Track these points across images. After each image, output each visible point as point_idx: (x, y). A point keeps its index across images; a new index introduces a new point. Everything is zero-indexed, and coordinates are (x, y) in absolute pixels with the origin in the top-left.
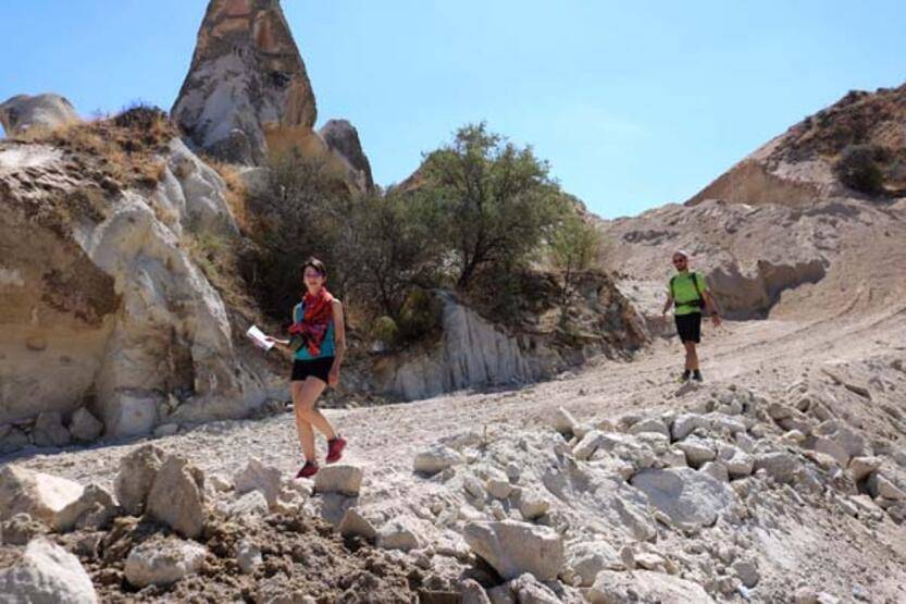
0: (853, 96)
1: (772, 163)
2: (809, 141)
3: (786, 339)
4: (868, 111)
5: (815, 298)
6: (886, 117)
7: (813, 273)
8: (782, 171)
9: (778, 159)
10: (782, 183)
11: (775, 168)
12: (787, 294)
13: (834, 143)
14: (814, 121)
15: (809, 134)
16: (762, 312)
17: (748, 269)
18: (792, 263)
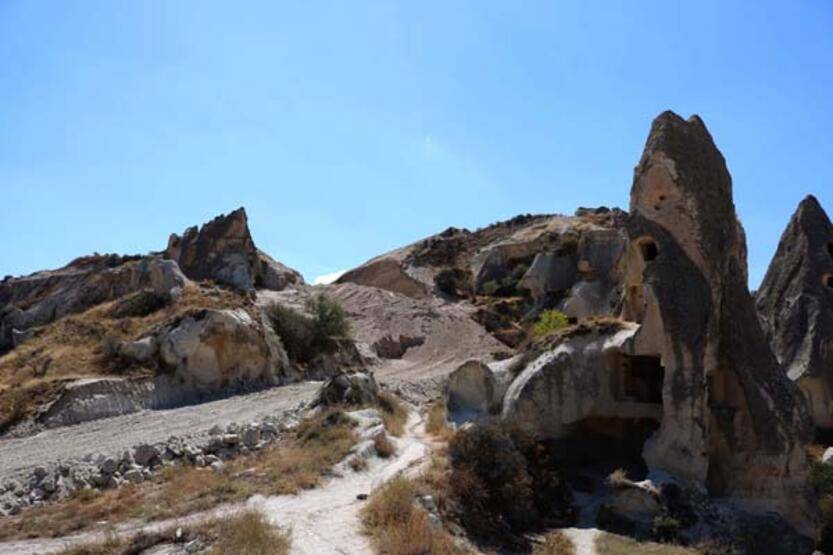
0: (451, 232)
1: (405, 265)
2: (425, 255)
3: (410, 369)
4: (456, 244)
5: (420, 352)
6: (465, 250)
7: (419, 342)
8: (410, 271)
9: (408, 263)
10: (409, 279)
11: (406, 268)
12: (409, 349)
13: (438, 259)
14: (429, 243)
15: (425, 251)
16: (399, 356)
17: (396, 339)
18: (412, 337)
